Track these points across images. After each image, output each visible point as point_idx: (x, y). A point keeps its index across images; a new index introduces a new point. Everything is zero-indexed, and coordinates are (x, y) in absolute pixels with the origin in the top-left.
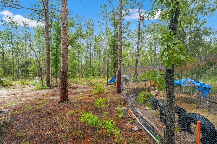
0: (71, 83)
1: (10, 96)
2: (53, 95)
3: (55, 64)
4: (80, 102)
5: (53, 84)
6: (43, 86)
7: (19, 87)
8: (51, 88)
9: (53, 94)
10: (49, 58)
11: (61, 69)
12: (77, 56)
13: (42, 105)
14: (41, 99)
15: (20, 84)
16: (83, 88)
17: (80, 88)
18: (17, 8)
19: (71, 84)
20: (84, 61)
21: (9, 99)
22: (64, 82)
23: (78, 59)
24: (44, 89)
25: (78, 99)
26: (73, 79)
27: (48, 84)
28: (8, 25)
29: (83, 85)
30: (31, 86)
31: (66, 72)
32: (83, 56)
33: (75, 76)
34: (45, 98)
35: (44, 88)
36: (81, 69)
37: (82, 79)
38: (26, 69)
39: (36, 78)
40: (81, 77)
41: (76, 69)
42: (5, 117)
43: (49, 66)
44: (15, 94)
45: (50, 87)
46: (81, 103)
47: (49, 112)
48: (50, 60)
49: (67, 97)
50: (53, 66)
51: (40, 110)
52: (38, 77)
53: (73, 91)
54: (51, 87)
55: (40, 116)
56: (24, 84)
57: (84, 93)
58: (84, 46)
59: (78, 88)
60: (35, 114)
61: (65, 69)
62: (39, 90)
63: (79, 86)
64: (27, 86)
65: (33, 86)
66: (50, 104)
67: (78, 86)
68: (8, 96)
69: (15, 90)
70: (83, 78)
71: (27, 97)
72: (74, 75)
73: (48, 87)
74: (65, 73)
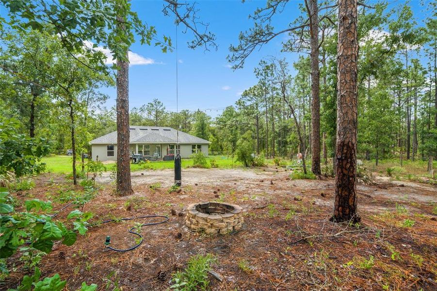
0: (374, 171)
1: (257, 183)
2: (322, 195)
3: (331, 127)
4: (399, 238)
5: (327, 171)
6: (305, 173)
7: (271, 169)
8: (321, 179)
9: (323, 192)
10: (317, 114)
11: (338, 137)
12: (392, 102)
13: (296, 214)
14: (297, 200)
15: (274, 164)
16: (414, 192)
17: (401, 188)
18: (269, 40)
19: (373, 174)
20: (418, 113)
21: (255, 188)
22: (344, 170)
23: (399, 110)
24: (308, 179)
25: (391, 223)
26: (379, 161)
27: (317, 170)
28: (262, 74)
29: (414, 181)
30: (288, 169)
31: (350, 145)
32: (416, 99)
33: (387, 155)
34: (305, 197)
35: (308, 176)
36: (409, 136)
37: (410, 162)
38: (284, 139)
39: (298, 155)
40: (408, 158)
41: (392, 138)
42: (235, 219)
43: (318, 132)
44: (263, 181)
45: (320, 177)
46: (403, 242)
47: (303, 237)
48: (319, 120)
49: (353, 209)
50: (328, 130)
51: (288, 224)
52: (300, 154)
53: (376, 193)
54: (322, 176)
55: (285, 238)
56: (278, 165)
57: (416, 207)
58: (421, 69)
59: (393, 189)
60: (279, 230)
61: (349, 135)
62: (299, 179)
63: (400, 183)
64: (283, 169)
65: (291, 170)
66: (311, 216)
67: (394, 182)
68: (255, 183)
69: (265, 174)
70: (414, 160)
71: (277, 189)
72: (385, 152)
73: (314, 176)
74: (348, 147)
